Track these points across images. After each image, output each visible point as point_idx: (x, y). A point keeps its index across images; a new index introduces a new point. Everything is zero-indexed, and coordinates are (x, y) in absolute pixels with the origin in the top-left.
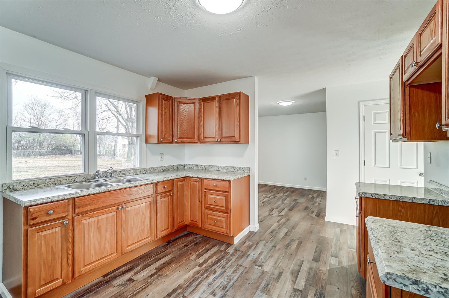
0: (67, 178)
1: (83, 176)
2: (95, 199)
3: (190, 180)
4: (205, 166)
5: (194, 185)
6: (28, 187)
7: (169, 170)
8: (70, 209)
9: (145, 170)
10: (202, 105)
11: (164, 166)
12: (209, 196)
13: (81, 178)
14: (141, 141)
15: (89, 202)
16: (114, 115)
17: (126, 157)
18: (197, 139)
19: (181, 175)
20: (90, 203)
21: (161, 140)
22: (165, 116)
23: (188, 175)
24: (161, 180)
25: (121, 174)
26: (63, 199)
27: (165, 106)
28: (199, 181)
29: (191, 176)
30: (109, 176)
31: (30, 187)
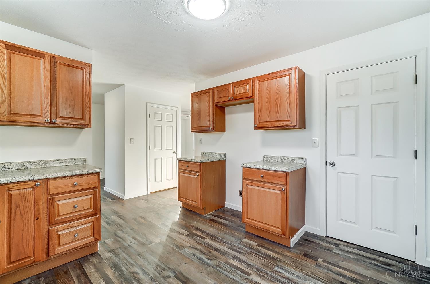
5: (22, 195)
12: (61, 203)
28: (38, 185)
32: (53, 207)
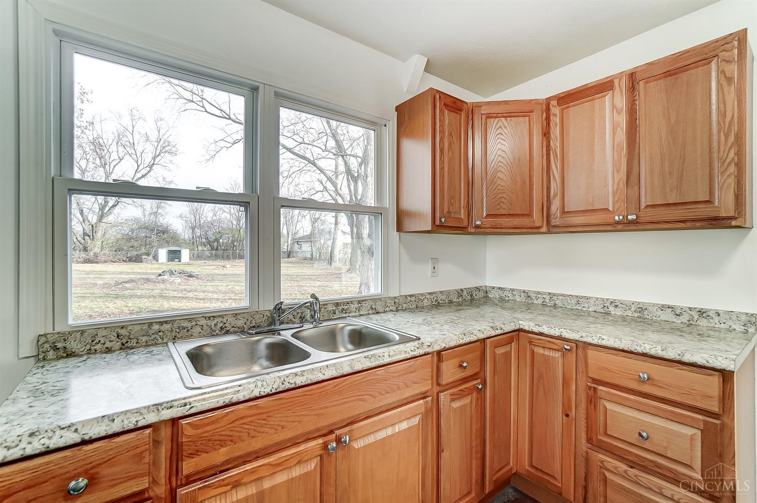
0: (203, 322)
1: (244, 315)
2: (249, 419)
3: (530, 342)
4: (554, 295)
5: (546, 359)
6: (104, 344)
7: (451, 302)
8: (163, 459)
9: (397, 301)
10: (555, 115)
11: (441, 292)
12: (610, 406)
13: (240, 323)
14: (385, 224)
15: (228, 433)
16: (331, 195)
17: (348, 263)
18: (540, 218)
19: (503, 326)
20: (231, 433)
21: (441, 221)
22: (450, 153)
23: (522, 327)
24: (452, 344)
25: (337, 312)
26: (132, 426)
27: (450, 125)
28: (569, 350)
29: (536, 329)
30: (308, 317)
31: (108, 344)
32: (595, 408)
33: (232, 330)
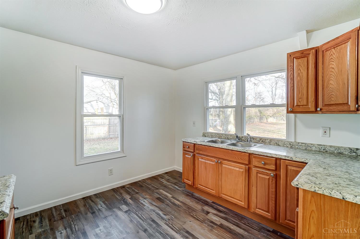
9: (292, 144)
15: (201, 149)
24: (257, 153)
27: (299, 66)
33: (230, 139)
